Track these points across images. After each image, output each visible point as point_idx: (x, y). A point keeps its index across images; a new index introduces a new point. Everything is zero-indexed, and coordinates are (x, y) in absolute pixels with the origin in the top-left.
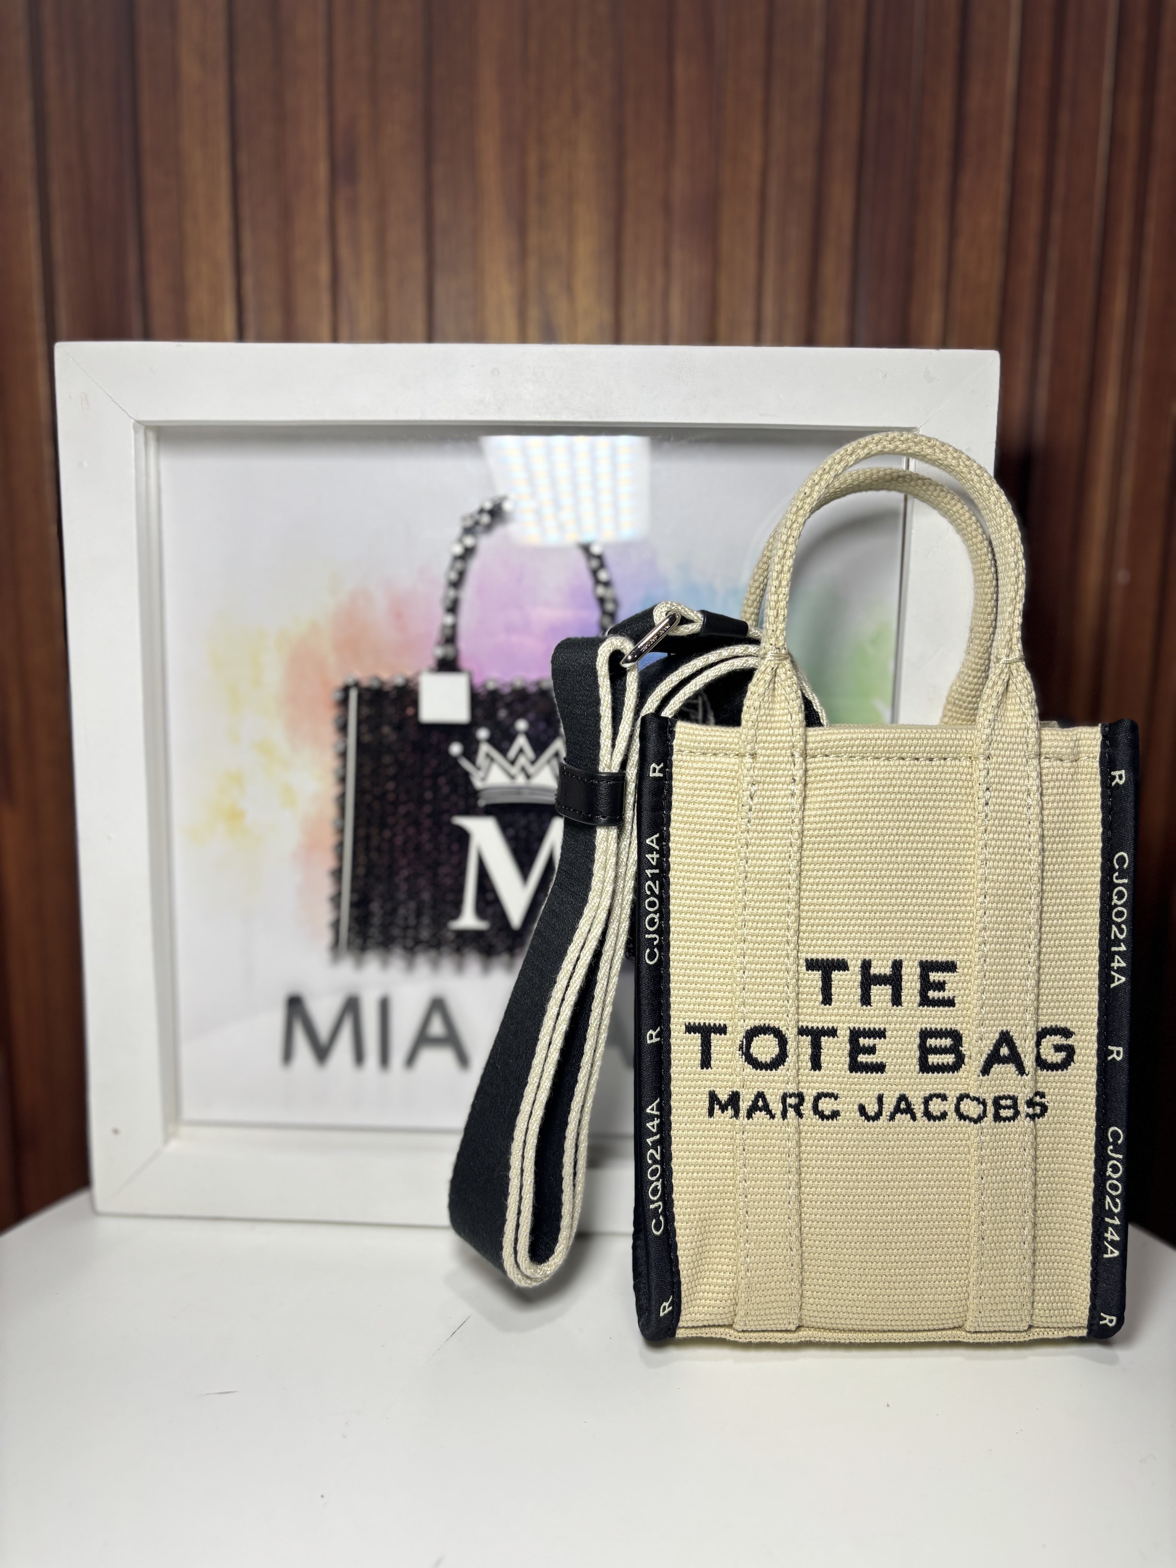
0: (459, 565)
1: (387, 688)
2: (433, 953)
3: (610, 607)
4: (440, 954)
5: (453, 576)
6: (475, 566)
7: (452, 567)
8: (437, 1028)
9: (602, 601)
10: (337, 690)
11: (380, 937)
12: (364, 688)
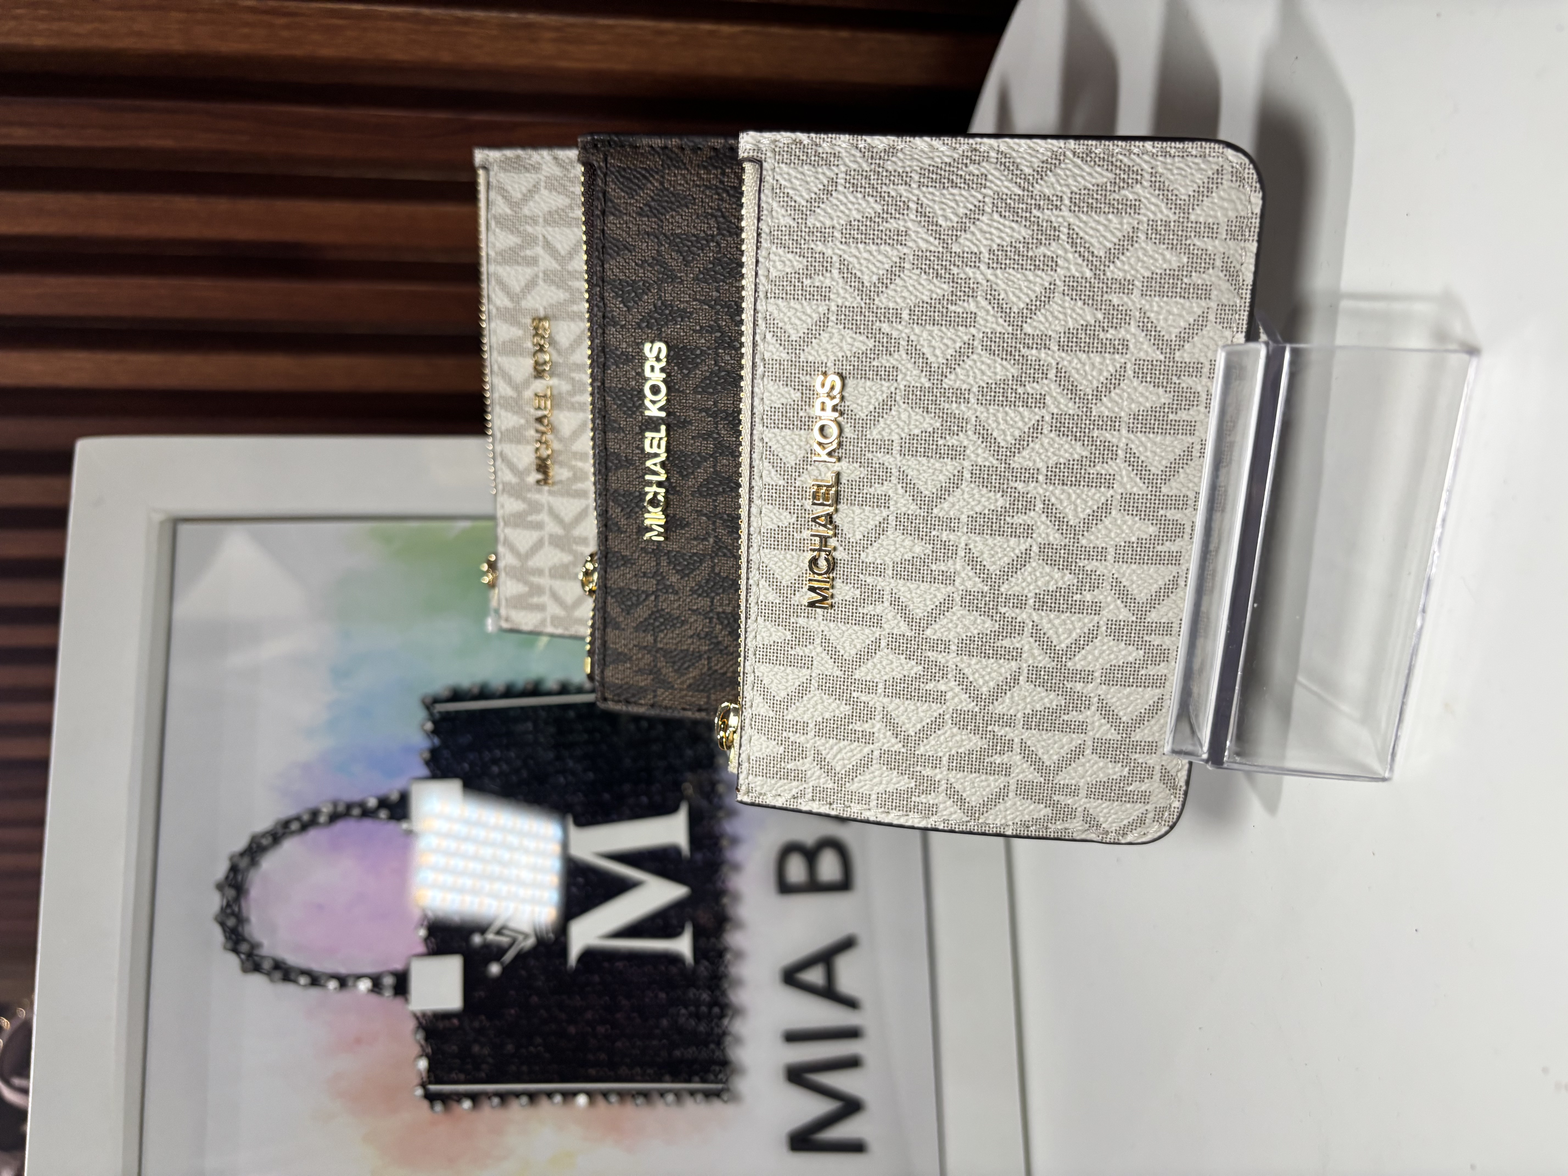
0: (293, 976)
3: (341, 810)
6: (296, 957)
8: (815, 976)
10: (432, 1107)
11: (712, 1046)
12: (429, 1077)
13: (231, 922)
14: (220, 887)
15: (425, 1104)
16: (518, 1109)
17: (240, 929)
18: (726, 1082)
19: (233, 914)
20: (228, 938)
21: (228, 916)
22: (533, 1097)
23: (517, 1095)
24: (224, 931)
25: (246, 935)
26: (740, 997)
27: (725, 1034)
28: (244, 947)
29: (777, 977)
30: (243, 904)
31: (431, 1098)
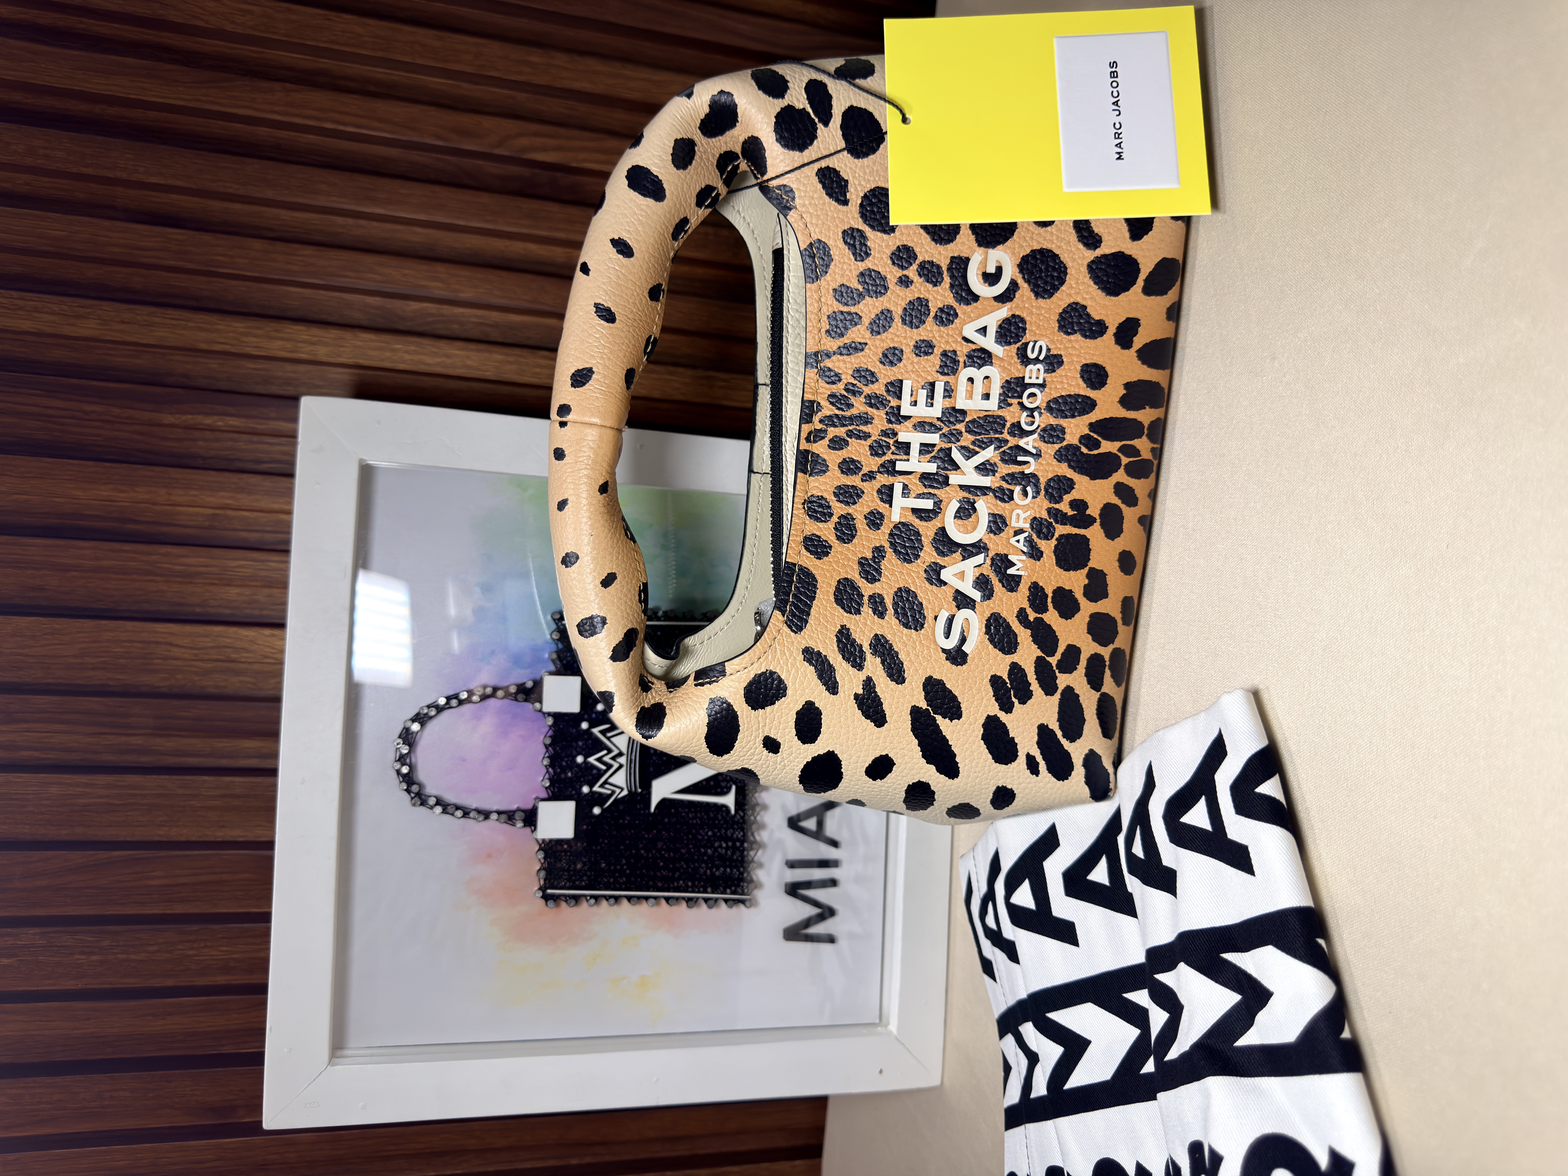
0: (451, 810)
1: (546, 865)
3: (489, 692)
4: (753, 822)
5: (459, 814)
6: (453, 796)
7: (452, 815)
8: (810, 823)
9: (484, 697)
10: (547, 904)
11: (742, 870)
12: (545, 883)
13: (405, 770)
14: (394, 743)
15: (543, 901)
16: (606, 908)
17: (410, 775)
18: (748, 894)
19: (406, 764)
20: (403, 782)
21: (403, 765)
22: (617, 899)
23: (606, 898)
24: (402, 776)
25: (415, 779)
26: (763, 836)
27: (752, 861)
28: (415, 788)
29: (785, 823)
30: (415, 756)
31: (546, 898)
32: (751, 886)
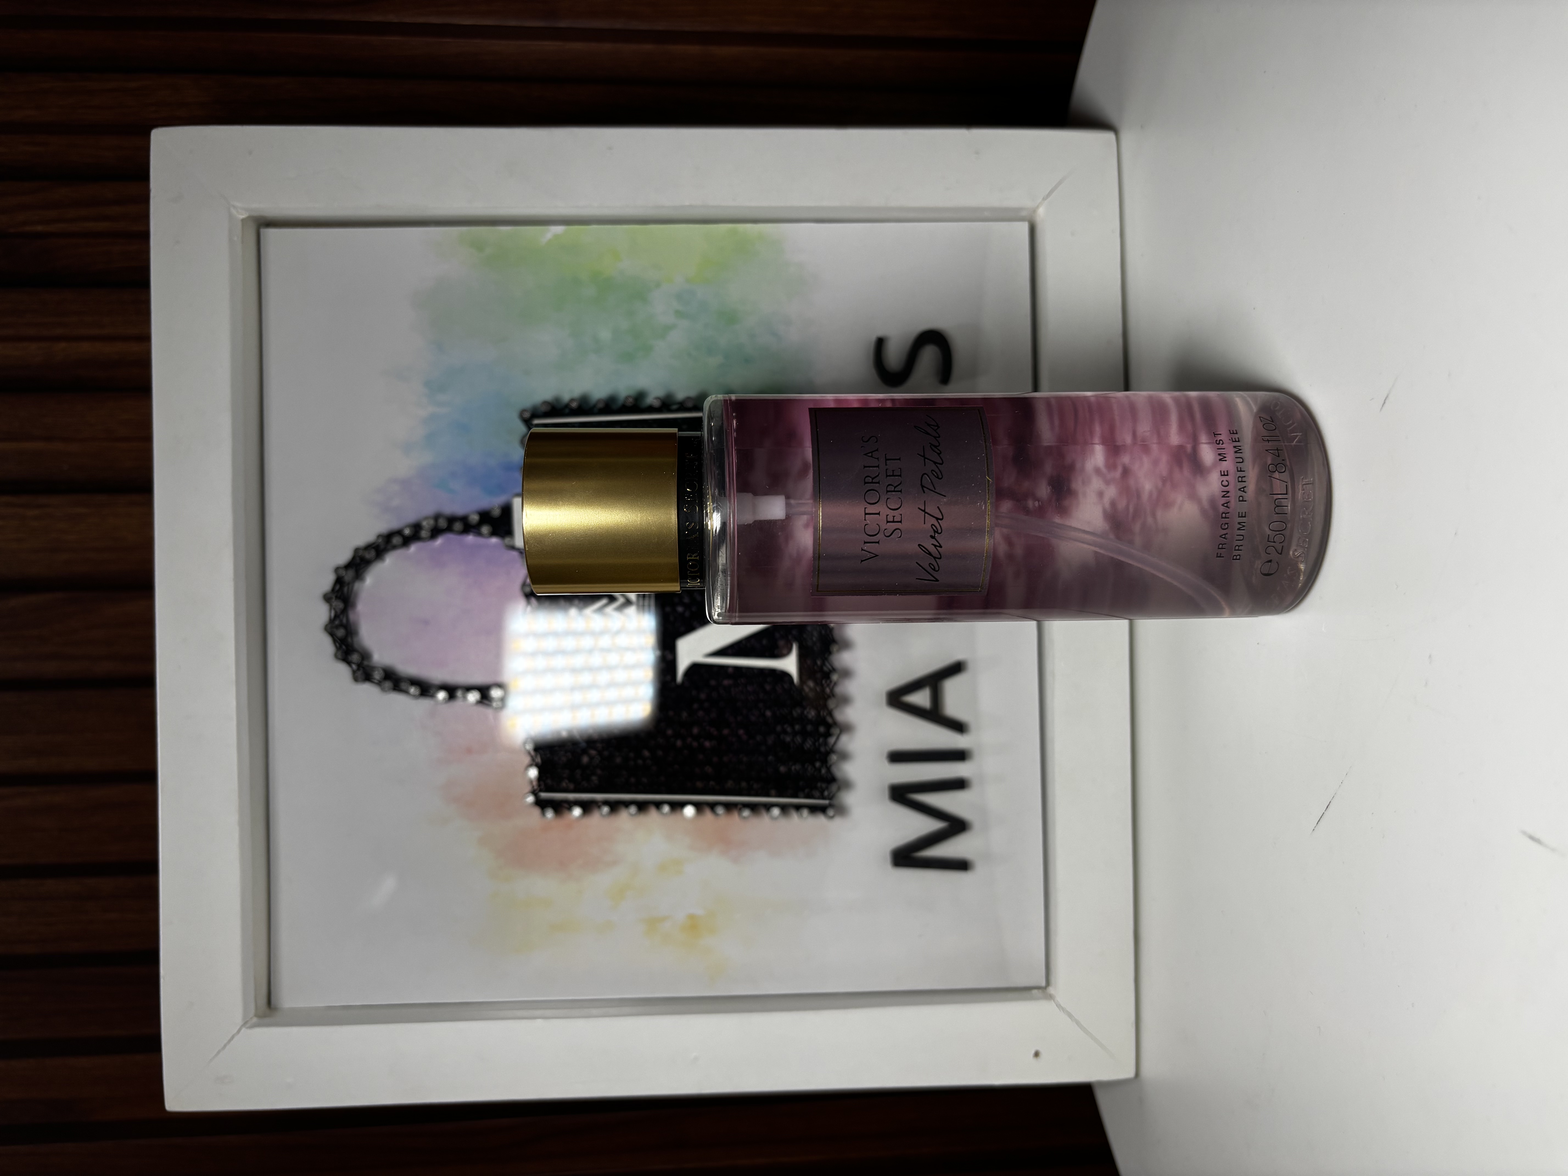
0: (403, 686)
1: (539, 760)
2: (831, 704)
3: (443, 524)
4: (832, 695)
5: (413, 690)
6: (407, 668)
7: (406, 692)
8: (921, 698)
9: (436, 532)
10: (543, 813)
11: (818, 764)
12: (539, 785)
13: (341, 633)
14: (327, 598)
15: (537, 810)
16: (626, 818)
17: (349, 640)
18: (831, 798)
19: (342, 625)
20: (338, 648)
21: (337, 627)
22: (641, 806)
23: (627, 804)
24: (335, 641)
25: (356, 646)
26: (847, 715)
27: (831, 751)
28: (355, 657)
29: (884, 699)
30: (352, 616)
31: (542, 804)
32: (834, 787)
